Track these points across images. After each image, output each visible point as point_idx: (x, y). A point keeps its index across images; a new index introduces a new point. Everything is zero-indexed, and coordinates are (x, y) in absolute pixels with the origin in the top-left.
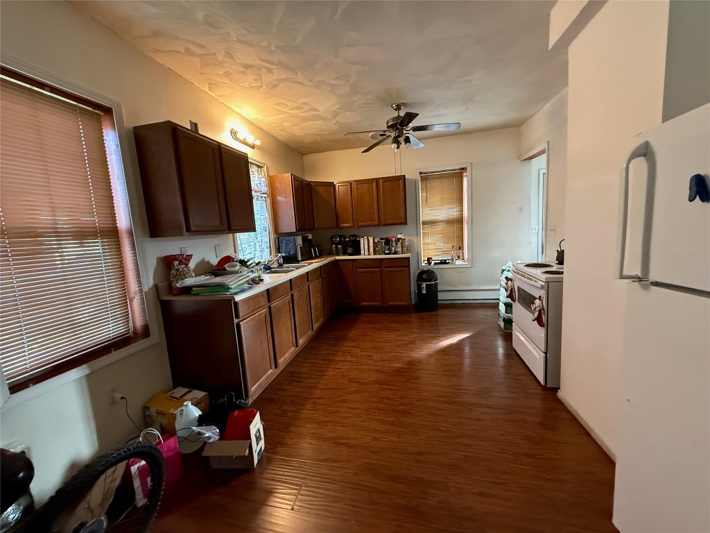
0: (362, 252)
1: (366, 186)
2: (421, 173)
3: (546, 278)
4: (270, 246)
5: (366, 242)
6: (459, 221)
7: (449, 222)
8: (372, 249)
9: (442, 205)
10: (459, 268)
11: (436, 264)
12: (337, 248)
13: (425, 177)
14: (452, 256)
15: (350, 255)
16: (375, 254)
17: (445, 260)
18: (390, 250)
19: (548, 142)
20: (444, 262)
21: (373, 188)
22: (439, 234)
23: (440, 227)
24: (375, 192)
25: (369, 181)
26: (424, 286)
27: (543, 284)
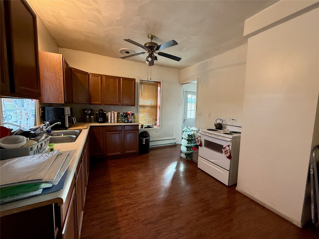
0: (109, 121)
1: (111, 80)
2: (140, 80)
3: (232, 137)
4: (35, 114)
5: (113, 114)
6: (156, 107)
7: (152, 107)
8: (116, 119)
9: (149, 99)
10: (156, 129)
11: (145, 128)
12: (90, 117)
13: (142, 82)
14: (153, 124)
15: (100, 122)
16: (117, 122)
17: (150, 126)
18: (128, 120)
19: (198, 78)
20: (149, 127)
21: (116, 82)
22: (147, 112)
23: (147, 109)
24: (117, 85)
25: (115, 78)
26: (144, 140)
27: (231, 139)
